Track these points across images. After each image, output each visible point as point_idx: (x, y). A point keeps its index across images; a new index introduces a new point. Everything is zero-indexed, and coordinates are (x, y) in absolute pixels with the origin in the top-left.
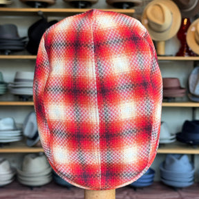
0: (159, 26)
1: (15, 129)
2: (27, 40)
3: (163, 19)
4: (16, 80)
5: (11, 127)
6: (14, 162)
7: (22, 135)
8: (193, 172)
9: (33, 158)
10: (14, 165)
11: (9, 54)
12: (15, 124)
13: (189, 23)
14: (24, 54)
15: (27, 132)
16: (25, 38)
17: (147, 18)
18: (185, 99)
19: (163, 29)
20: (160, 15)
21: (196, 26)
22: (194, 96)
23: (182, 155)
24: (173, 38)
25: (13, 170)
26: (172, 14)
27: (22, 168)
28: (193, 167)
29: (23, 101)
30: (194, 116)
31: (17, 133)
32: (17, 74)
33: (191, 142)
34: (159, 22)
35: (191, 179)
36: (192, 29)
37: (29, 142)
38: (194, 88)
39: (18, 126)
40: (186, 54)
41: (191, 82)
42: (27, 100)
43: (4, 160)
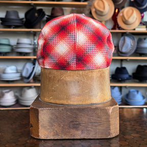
0: (102, 12)
1: (17, 72)
2: (24, 20)
3: (104, 8)
4: (18, 43)
5: (15, 71)
6: (16, 92)
7: (21, 76)
8: (120, 97)
9: (28, 89)
10: (17, 94)
11: (14, 28)
12: (17, 70)
13: (119, 11)
14: (23, 28)
15: (24, 74)
16: (23, 19)
17: (95, 8)
18: (116, 55)
19: (104, 14)
20: (102, 6)
21: (123, 13)
22: (122, 53)
23: (115, 87)
24: (110, 20)
25: (16, 97)
26: (109, 5)
27: (21, 95)
28: (121, 94)
29: (22, 56)
30: (121, 64)
31: (18, 75)
32: (18, 40)
33: (120, 79)
34: (101, 10)
35: (120, 101)
36: (121, 14)
37: (25, 80)
38: (122, 48)
39: (19, 71)
40: (117, 28)
41: (120, 45)
42: (24, 55)
43: (11, 91)
